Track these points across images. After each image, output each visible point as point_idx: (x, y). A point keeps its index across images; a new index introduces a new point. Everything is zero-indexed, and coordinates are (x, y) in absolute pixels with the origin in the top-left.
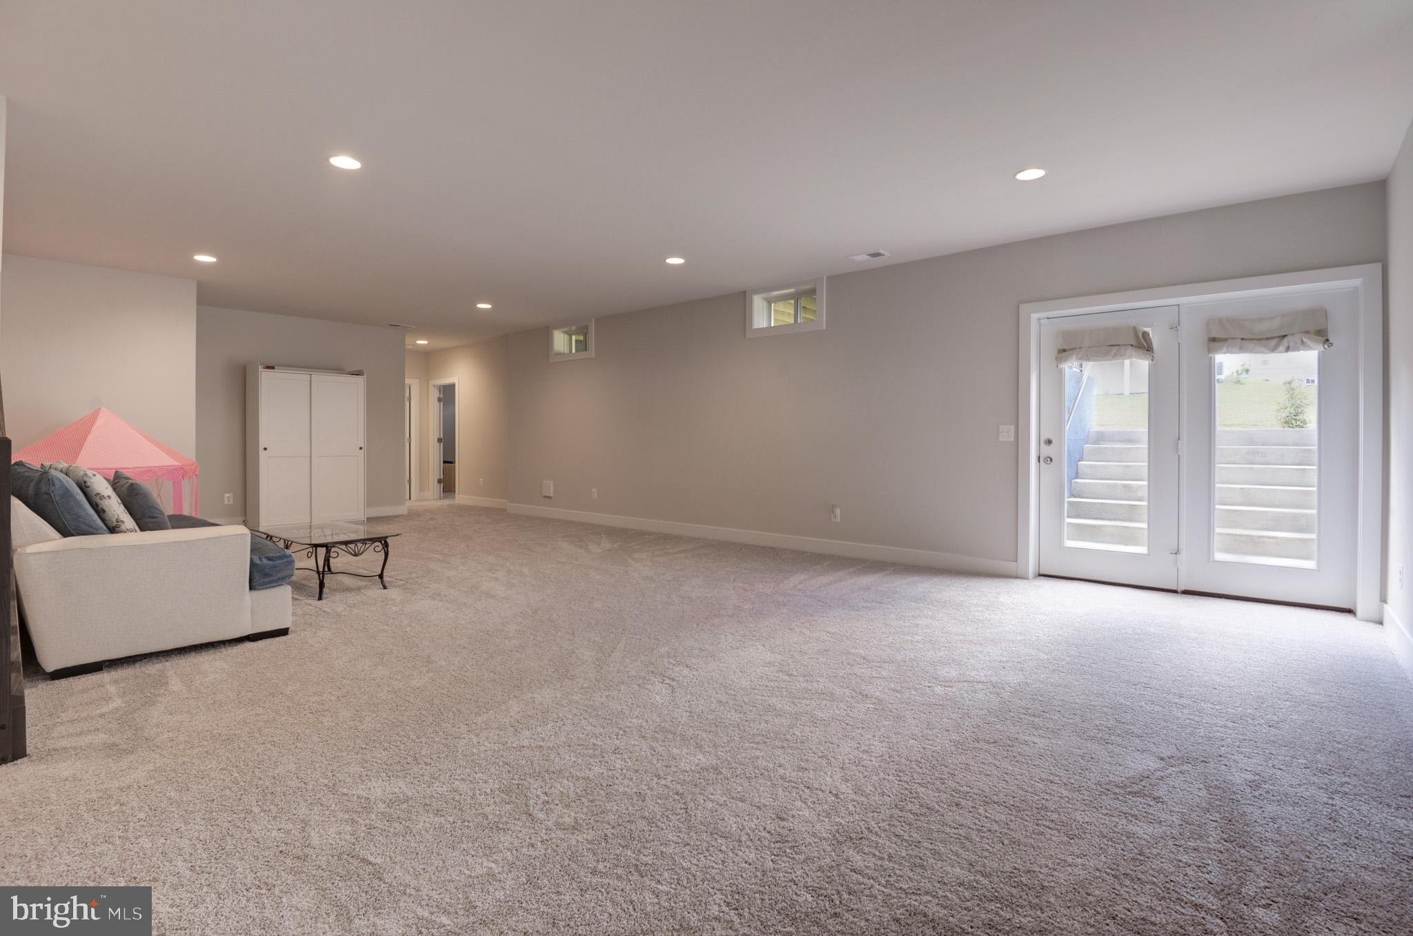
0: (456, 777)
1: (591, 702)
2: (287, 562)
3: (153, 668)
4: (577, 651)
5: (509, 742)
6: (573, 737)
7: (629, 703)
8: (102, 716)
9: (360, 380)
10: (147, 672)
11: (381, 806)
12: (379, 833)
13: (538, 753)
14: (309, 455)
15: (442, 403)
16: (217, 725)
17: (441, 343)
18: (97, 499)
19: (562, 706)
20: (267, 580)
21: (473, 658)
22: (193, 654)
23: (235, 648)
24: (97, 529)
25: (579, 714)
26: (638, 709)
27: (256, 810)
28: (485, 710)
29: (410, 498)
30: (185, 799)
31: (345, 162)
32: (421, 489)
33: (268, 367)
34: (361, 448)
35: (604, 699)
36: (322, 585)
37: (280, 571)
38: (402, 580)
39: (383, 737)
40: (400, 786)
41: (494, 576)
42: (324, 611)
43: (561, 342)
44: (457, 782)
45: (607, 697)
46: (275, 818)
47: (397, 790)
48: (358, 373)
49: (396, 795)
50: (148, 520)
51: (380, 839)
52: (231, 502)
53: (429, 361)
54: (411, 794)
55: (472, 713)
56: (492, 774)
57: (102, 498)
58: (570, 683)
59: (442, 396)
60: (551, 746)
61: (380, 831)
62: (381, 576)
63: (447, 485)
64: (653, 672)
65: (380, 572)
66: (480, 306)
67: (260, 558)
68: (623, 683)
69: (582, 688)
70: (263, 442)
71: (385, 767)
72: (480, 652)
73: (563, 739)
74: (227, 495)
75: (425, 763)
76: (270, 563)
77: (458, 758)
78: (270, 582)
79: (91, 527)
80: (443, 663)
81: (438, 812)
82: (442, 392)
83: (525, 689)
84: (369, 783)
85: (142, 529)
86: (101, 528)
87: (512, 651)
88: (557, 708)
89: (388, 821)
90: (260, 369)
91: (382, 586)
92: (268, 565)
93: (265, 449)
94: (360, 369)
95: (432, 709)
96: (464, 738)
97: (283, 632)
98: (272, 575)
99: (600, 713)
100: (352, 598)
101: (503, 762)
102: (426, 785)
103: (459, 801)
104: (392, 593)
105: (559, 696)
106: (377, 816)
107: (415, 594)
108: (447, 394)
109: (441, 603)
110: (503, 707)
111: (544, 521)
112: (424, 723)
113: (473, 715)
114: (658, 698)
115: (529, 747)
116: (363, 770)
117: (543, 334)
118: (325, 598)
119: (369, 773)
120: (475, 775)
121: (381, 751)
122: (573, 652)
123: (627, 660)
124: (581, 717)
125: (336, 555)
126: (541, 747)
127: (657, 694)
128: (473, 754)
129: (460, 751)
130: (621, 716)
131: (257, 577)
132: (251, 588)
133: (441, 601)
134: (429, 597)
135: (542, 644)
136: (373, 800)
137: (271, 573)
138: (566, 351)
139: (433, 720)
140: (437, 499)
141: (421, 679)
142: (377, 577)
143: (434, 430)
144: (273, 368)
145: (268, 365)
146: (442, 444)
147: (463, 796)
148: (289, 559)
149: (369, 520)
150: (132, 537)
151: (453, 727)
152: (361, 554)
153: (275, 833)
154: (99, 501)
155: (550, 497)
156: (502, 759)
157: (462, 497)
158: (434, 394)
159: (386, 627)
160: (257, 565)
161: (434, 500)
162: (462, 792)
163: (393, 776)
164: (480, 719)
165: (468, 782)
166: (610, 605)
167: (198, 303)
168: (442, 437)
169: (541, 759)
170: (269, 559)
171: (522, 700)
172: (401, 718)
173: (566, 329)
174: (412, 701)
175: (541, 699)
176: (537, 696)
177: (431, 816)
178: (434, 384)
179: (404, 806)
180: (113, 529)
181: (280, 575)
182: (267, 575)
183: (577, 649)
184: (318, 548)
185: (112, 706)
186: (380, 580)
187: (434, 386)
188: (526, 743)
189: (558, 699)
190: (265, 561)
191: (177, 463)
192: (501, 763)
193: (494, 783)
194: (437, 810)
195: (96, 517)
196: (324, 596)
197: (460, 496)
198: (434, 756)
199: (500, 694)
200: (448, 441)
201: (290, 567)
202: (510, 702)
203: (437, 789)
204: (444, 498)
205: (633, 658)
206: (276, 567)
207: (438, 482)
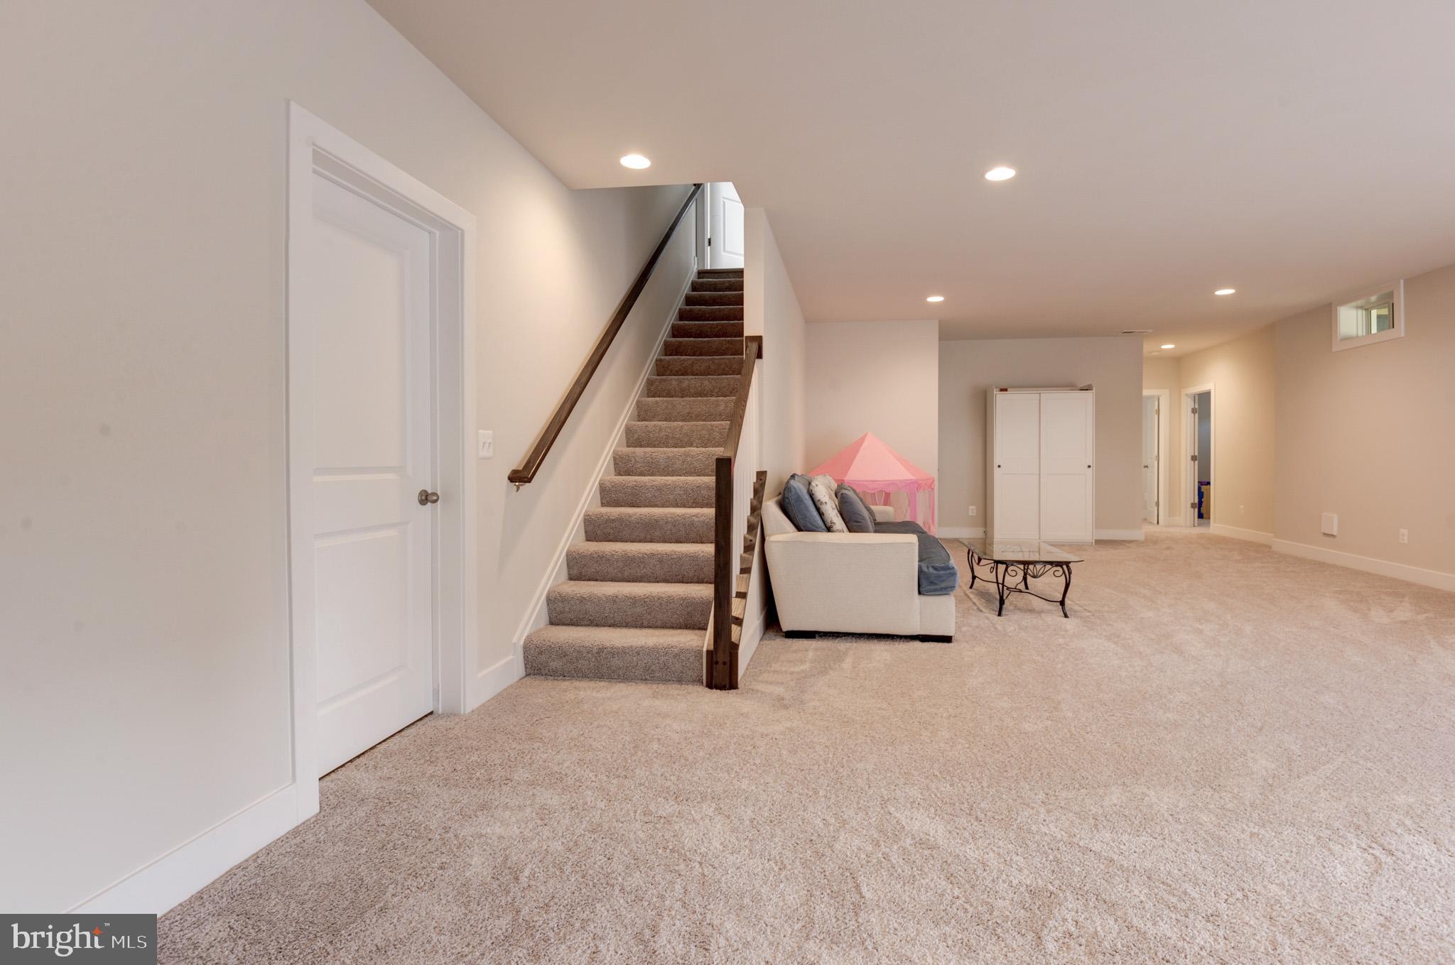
0: (995, 849)
1: (1222, 833)
2: (950, 573)
3: (842, 645)
4: (1250, 755)
5: (1078, 836)
6: (1162, 868)
7: (1282, 859)
8: (792, 673)
9: (1089, 396)
10: (839, 647)
11: (909, 841)
12: (888, 867)
13: (1102, 867)
14: (1038, 473)
15: (1197, 415)
16: (849, 707)
17: (1190, 344)
18: (818, 504)
19: (1178, 821)
20: (932, 587)
21: (1106, 720)
22: (876, 641)
23: (906, 643)
24: (816, 527)
25: (1193, 841)
26: (1293, 873)
27: (822, 793)
28: (1077, 786)
29: (1158, 523)
30: (788, 761)
31: (1000, 174)
32: (1171, 512)
33: (1002, 390)
34: (1089, 467)
35: (1246, 836)
36: (1002, 602)
37: (943, 581)
38: (1089, 612)
39: (958, 771)
40: (937, 830)
41: (1200, 627)
42: (995, 628)
43: (1350, 321)
44: (991, 854)
45: (1252, 834)
46: (829, 807)
47: (932, 833)
48: (1087, 389)
49: (927, 837)
50: (855, 524)
51: (884, 874)
52: (974, 514)
53: (1180, 366)
54: (941, 843)
55: (1060, 783)
56: (1032, 864)
57: (822, 503)
58: (1209, 794)
59: (1197, 406)
60: (1126, 865)
61: (890, 866)
62: (1062, 603)
63: (1202, 510)
64: (1358, 827)
65: (1060, 599)
66: (1220, 293)
67: (928, 567)
68: (1293, 824)
69: (1222, 808)
70: (997, 461)
71: (939, 803)
72: (1119, 715)
73: (1148, 864)
74: (971, 507)
75: (977, 817)
76: (935, 572)
77: (1012, 827)
78: (935, 590)
79: (813, 525)
80: (1070, 714)
81: (950, 878)
82: (1197, 401)
83: (1143, 780)
84: (916, 813)
85: (850, 531)
86: (820, 527)
87: (1158, 726)
88: (1167, 821)
89: (904, 859)
90: (996, 392)
91: (1062, 614)
92: (933, 574)
93: (999, 466)
94: (1088, 383)
95: (1024, 761)
96: (1033, 808)
97: (947, 639)
98: (936, 584)
99: (1224, 853)
100: (1028, 620)
101: (1055, 857)
102: (961, 842)
103: (978, 877)
104: (1070, 624)
105: (1181, 805)
106: (899, 848)
107: (1093, 629)
108: (1203, 403)
109: (1113, 646)
110: (1101, 791)
111: (1319, 566)
112: (1005, 774)
113: (1061, 786)
114: (1340, 870)
115: (1098, 855)
116: (920, 796)
117: (1323, 314)
118: (1005, 615)
119: (922, 802)
120: (1015, 855)
121: (948, 785)
122: (1244, 754)
123: (1323, 794)
124: (1193, 847)
125: (1014, 573)
126: (1112, 860)
127: (1342, 863)
128: (1029, 831)
129: (1018, 822)
130: (1256, 872)
131: (924, 582)
132: (920, 593)
133: (1116, 643)
134: (1106, 636)
135: (1205, 731)
136: (906, 831)
137: (936, 582)
138: (1361, 332)
139: (1016, 774)
140: (1191, 527)
141: (1036, 724)
142: (1059, 604)
143: (1187, 446)
144: (1006, 390)
145: (1002, 388)
146: (1196, 462)
147: (985, 874)
148: (951, 571)
149: (1098, 542)
150: (842, 537)
151: (1030, 790)
152: (1040, 576)
153: (818, 821)
154: (821, 507)
155: (1333, 536)
156: (1056, 852)
157: (1217, 526)
158: (1187, 405)
159: (1039, 658)
160: (925, 572)
161: (1186, 527)
162: (987, 868)
163: (939, 816)
164: (1064, 794)
165: (1003, 860)
166: (1349, 704)
167: (940, 339)
168: (1196, 454)
169: (1100, 876)
170: (935, 568)
171: (1129, 791)
172: (987, 759)
173: (1359, 302)
174: (1010, 745)
175: (1154, 800)
176: (1152, 793)
177: (942, 877)
178: (1188, 392)
179: (927, 852)
180: (829, 529)
181: (943, 585)
182: (932, 583)
183: (1252, 752)
184: (999, 565)
185: (803, 667)
186: (1061, 607)
187: (1187, 395)
188: (1097, 847)
189: (1178, 810)
190: (931, 570)
191: (913, 478)
192: (1051, 857)
193: (1028, 876)
194: (952, 875)
195: (818, 518)
196: (1003, 612)
197: (1216, 525)
198: (989, 814)
199: (1109, 773)
200: (1202, 458)
201: (952, 578)
202: (1113, 789)
203: (968, 850)
204: (1199, 525)
205: (1335, 794)
206: (940, 577)
207: (1192, 507)
